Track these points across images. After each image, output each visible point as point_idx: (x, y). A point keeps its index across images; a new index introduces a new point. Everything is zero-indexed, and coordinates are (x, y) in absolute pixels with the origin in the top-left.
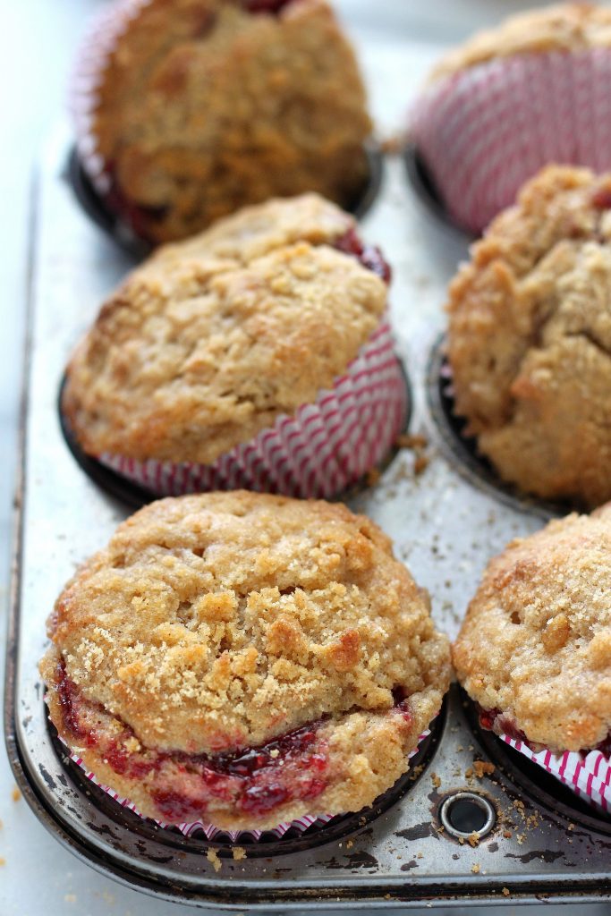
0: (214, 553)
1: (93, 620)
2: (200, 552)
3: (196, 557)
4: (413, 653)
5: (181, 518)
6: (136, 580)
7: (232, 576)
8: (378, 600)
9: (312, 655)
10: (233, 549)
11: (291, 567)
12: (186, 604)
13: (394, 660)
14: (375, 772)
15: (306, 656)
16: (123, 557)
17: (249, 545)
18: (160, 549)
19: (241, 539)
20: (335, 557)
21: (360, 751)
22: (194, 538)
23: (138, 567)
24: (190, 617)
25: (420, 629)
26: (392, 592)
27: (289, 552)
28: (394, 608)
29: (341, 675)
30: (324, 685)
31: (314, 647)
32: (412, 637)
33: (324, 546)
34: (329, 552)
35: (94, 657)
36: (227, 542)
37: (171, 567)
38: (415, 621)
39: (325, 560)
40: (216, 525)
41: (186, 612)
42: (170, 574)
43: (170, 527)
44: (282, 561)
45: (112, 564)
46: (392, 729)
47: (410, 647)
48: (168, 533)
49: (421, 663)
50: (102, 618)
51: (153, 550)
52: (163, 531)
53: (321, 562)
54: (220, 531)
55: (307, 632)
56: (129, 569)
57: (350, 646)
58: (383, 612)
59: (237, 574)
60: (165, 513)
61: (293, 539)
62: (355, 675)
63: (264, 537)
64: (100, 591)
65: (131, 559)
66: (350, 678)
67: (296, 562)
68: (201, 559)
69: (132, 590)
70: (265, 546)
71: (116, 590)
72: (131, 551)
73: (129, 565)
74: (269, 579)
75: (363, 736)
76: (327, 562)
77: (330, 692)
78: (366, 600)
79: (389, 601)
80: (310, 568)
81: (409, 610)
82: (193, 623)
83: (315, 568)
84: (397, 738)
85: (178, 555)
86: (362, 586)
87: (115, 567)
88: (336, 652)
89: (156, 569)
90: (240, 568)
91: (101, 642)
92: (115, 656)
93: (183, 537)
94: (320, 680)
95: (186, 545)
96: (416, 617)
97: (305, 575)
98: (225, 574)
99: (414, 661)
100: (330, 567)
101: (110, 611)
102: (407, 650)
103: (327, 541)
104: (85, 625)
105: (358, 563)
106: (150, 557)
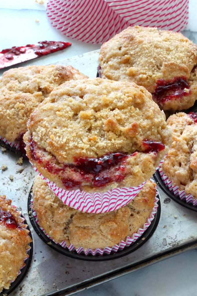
0: (86, 97)
1: (42, 120)
2: (82, 97)
3: (80, 98)
4: (158, 133)
5: (75, 86)
6: (58, 106)
7: (93, 104)
8: (146, 113)
9: (121, 131)
10: (93, 95)
11: (114, 101)
12: (76, 115)
13: (152, 135)
14: (143, 172)
15: (119, 132)
16: (54, 99)
17: (100, 94)
18: (68, 96)
19: (97, 92)
20: (131, 98)
21: (138, 165)
22: (80, 92)
23: (59, 102)
24: (77, 119)
25: (162, 124)
26: (151, 111)
27: (114, 97)
28: (152, 116)
29: (132, 138)
30: (125, 142)
31: (122, 128)
32: (158, 127)
33: (127, 95)
34: (128, 96)
35: (42, 132)
36: (91, 93)
37: (71, 102)
38: (159, 122)
39: (127, 99)
40: (88, 88)
41: (76, 117)
42: (71, 104)
43: (71, 89)
44: (111, 100)
45: (50, 102)
46: (150, 158)
47: (157, 131)
48: (71, 91)
49: (161, 137)
50: (45, 119)
51: (65, 97)
52: (68, 90)
53: (125, 100)
54: (89, 90)
55: (119, 124)
56: (56, 103)
57: (135, 127)
58: (148, 118)
59: (95, 104)
60: (70, 85)
61: (115, 93)
62: (137, 139)
63: (105, 91)
64: (45, 110)
65: (57, 100)
66: (135, 140)
67: (116, 100)
68: (82, 99)
69: (57, 109)
70: (105, 94)
71: (51, 109)
72: (57, 97)
73: (56, 102)
74: (106, 105)
75: (139, 159)
76: (127, 100)
77: (128, 145)
78: (141, 113)
79: (150, 114)
80: (121, 102)
81: (158, 118)
82: (78, 120)
83: (123, 102)
84: (151, 160)
85: (74, 98)
86: (140, 109)
87: (51, 103)
88: (130, 130)
89: (66, 102)
90: (96, 102)
91: (45, 127)
92: (49, 131)
93: (76, 92)
94: (124, 140)
95: (77, 95)
96: (160, 120)
97: (120, 104)
98: (90, 104)
99: (159, 136)
100: (129, 102)
101: (48, 116)
102: (156, 131)
103: (128, 93)
104: (40, 122)
105: (139, 101)
106: (63, 99)
